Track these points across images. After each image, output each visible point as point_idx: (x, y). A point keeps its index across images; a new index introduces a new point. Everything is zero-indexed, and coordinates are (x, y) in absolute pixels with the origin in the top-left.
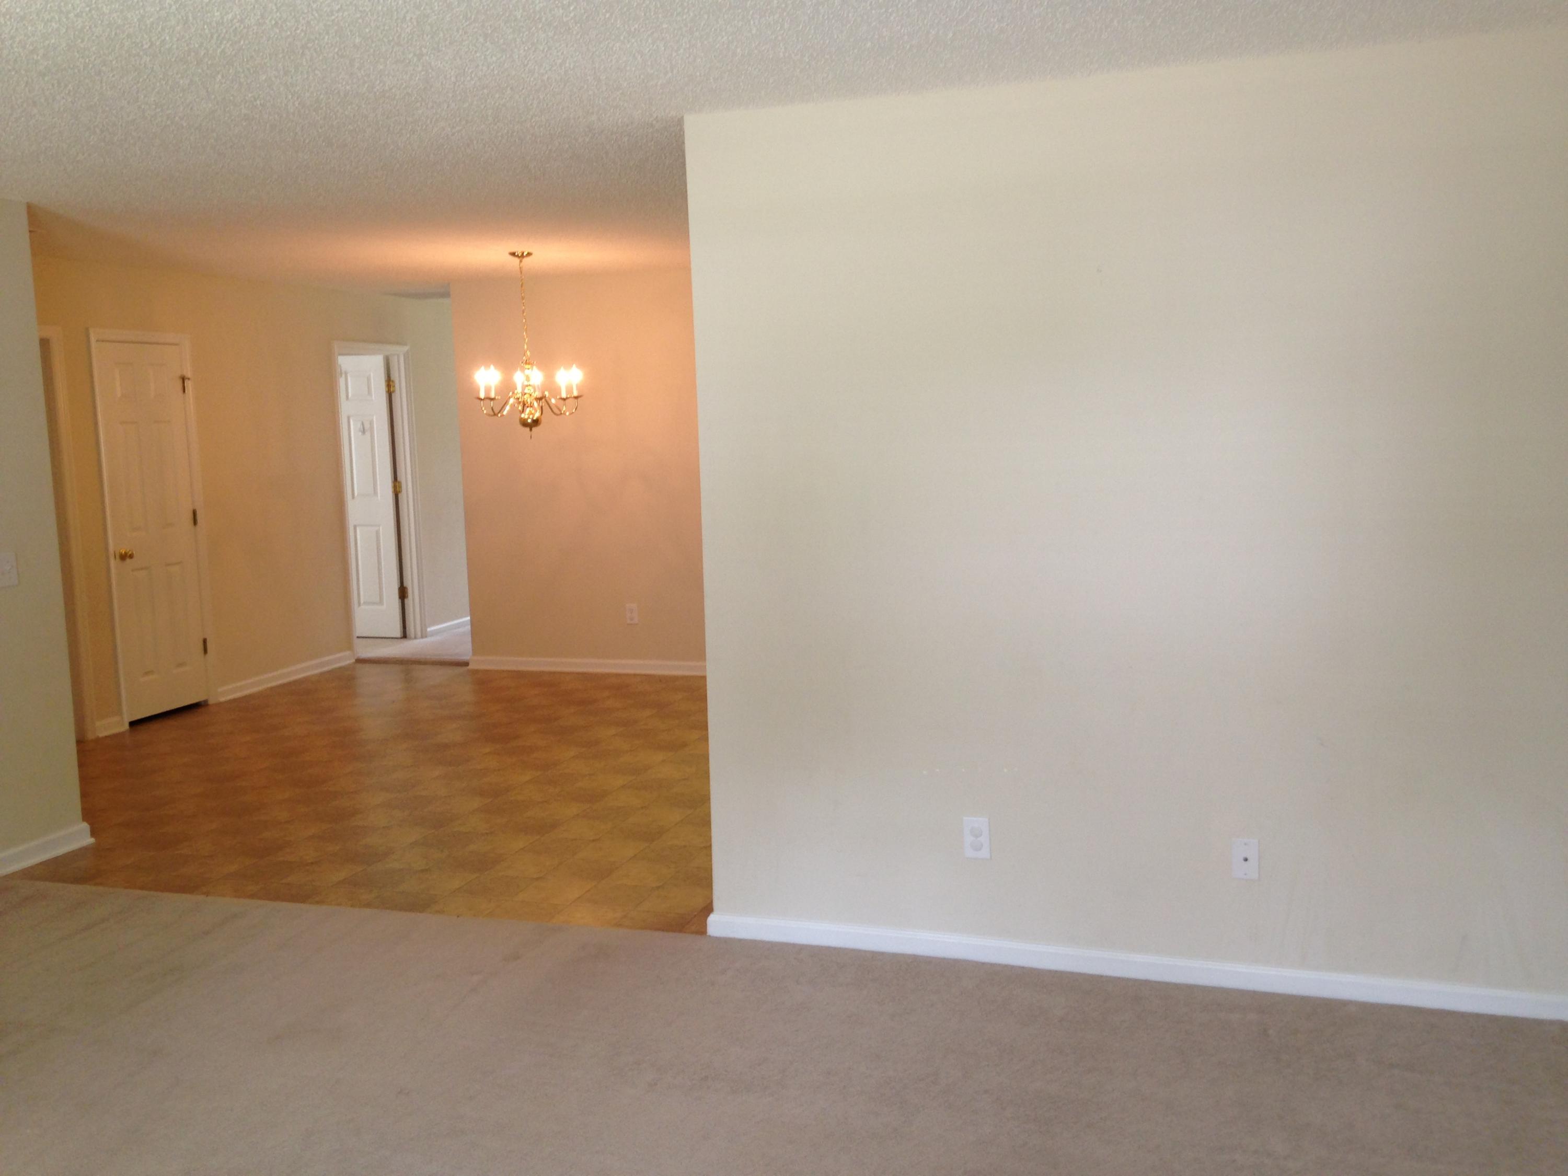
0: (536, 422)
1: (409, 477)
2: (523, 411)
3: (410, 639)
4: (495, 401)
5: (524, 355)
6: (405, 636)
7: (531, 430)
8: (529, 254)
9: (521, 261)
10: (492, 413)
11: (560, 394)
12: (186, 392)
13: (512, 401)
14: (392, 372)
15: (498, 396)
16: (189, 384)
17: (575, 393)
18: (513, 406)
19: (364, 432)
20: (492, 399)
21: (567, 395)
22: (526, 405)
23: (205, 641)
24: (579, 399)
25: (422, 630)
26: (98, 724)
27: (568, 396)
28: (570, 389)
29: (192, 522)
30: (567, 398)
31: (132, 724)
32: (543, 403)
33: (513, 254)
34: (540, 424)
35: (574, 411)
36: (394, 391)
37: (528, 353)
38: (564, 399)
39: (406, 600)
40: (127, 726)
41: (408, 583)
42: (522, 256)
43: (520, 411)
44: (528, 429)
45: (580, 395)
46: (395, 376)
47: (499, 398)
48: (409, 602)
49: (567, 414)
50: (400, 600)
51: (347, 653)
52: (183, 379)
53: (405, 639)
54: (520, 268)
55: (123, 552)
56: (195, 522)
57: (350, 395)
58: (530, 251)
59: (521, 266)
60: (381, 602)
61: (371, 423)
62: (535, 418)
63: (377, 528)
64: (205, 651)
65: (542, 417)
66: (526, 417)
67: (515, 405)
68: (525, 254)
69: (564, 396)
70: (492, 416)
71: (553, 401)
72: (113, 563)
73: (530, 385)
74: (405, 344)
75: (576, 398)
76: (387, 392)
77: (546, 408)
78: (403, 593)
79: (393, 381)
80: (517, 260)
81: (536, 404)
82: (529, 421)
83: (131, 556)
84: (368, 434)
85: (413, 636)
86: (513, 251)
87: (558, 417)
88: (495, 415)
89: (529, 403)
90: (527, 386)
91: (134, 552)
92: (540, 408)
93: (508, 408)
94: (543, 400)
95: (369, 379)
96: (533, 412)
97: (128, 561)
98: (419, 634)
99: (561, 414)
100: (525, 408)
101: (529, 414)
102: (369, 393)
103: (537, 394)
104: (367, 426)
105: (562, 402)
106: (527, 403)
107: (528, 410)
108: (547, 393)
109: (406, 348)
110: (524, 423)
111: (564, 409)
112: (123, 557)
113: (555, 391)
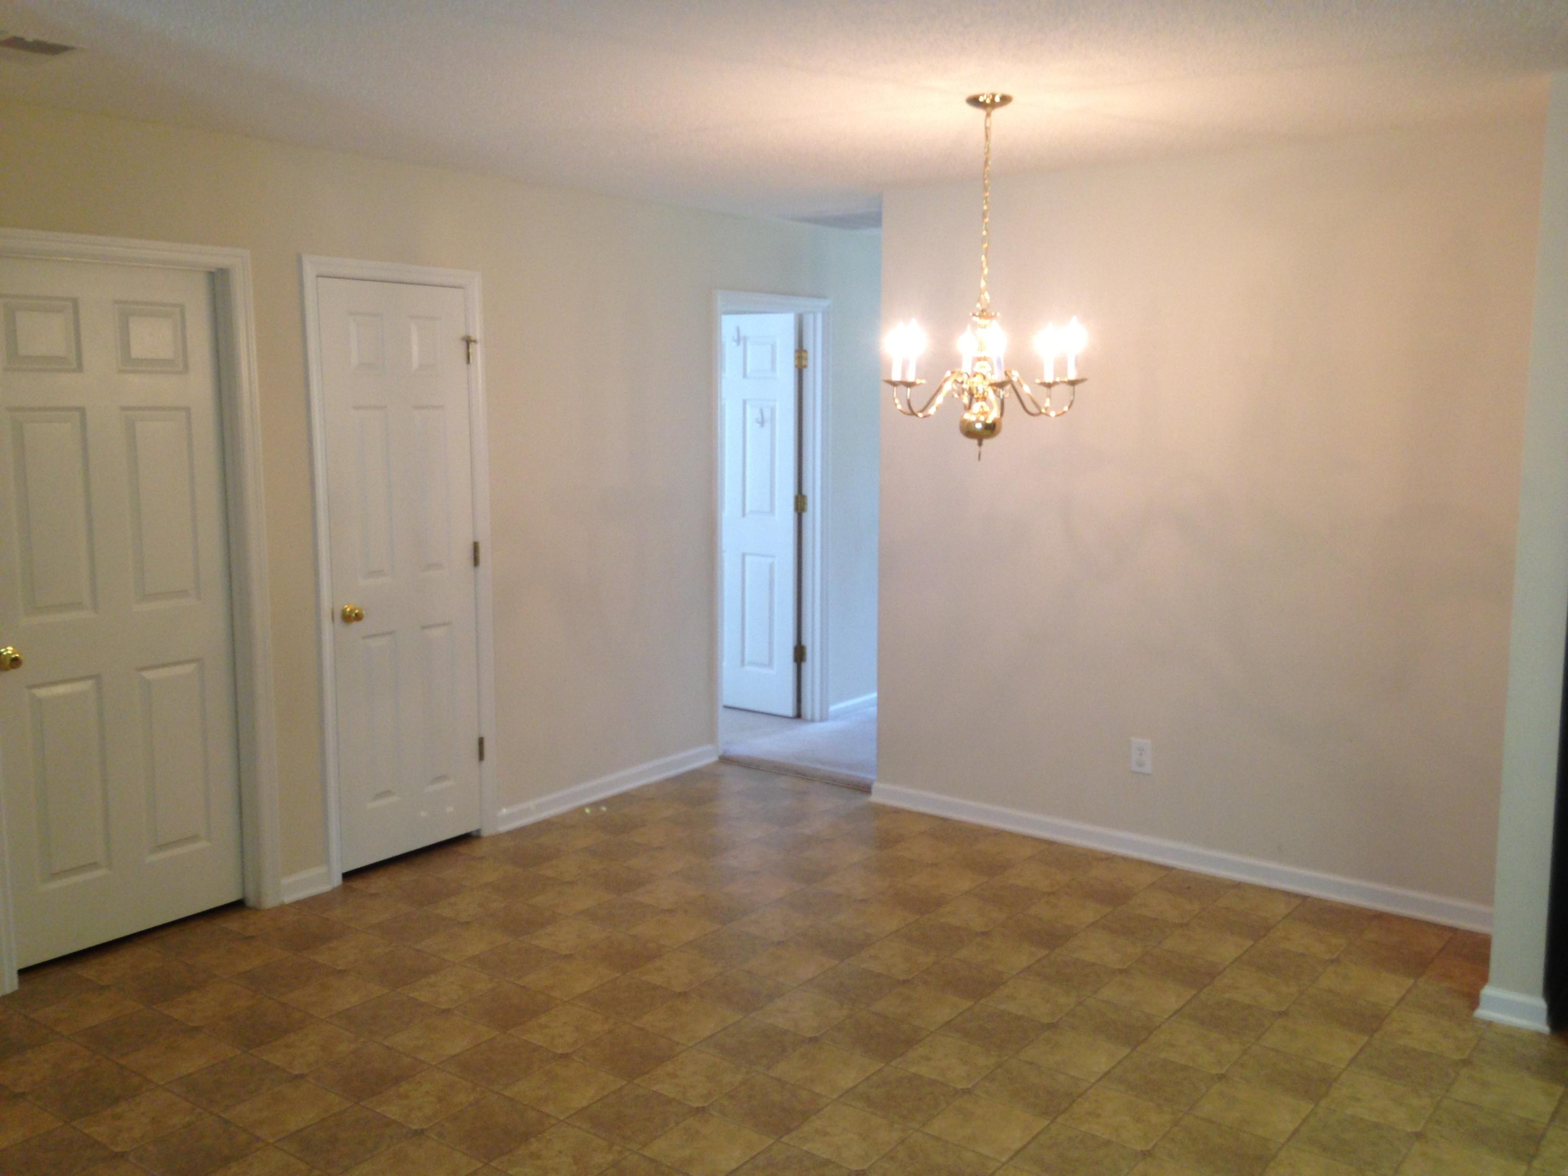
0: (991, 429)
1: (818, 491)
2: (968, 408)
3: (806, 721)
4: (914, 389)
5: (979, 300)
6: (799, 715)
7: (980, 444)
8: (1005, 99)
9: (988, 115)
10: (908, 411)
11: (1042, 377)
12: (471, 361)
13: (948, 387)
14: (805, 337)
15: (921, 378)
16: (477, 351)
17: (1072, 376)
18: (949, 396)
19: (762, 423)
20: (909, 385)
21: (1055, 376)
22: (975, 396)
23: (481, 742)
24: (1077, 387)
25: (821, 709)
26: (285, 881)
27: (1058, 380)
28: (1061, 366)
29: (471, 562)
30: (1055, 383)
31: (347, 876)
32: (1005, 393)
33: (974, 101)
34: (999, 432)
35: (1066, 409)
36: (805, 366)
37: (987, 296)
38: (1049, 386)
39: (804, 665)
40: (337, 881)
41: (807, 641)
42: (993, 105)
43: (965, 406)
44: (975, 442)
45: (1080, 378)
46: (808, 345)
47: (924, 381)
48: (807, 667)
49: (1053, 414)
50: (796, 664)
51: (709, 747)
52: (468, 341)
53: (798, 721)
54: (987, 129)
55: (348, 610)
56: (476, 561)
57: (748, 370)
58: (1007, 92)
59: (988, 124)
60: (770, 664)
61: (773, 411)
62: (989, 421)
63: (770, 560)
64: (481, 756)
65: (1003, 419)
66: (973, 418)
67: (953, 396)
68: (997, 99)
69: (1049, 379)
70: (909, 415)
71: (1026, 389)
72: (327, 626)
73: (985, 359)
74: (825, 297)
75: (1073, 383)
76: (796, 366)
77: (1012, 403)
78: (800, 654)
79: (806, 351)
80: (980, 113)
81: (991, 396)
82: (979, 426)
83: (358, 617)
84: (768, 425)
85: (809, 716)
86: (973, 92)
87: (1036, 418)
88: (913, 413)
89: (981, 391)
90: (979, 359)
91: (364, 612)
92: (999, 402)
93: (939, 400)
94: (1008, 387)
95: (773, 347)
96: (987, 409)
97: (355, 625)
98: (817, 716)
99: (1041, 413)
100: (974, 400)
101: (977, 415)
102: (773, 368)
103: (998, 377)
104: (767, 415)
105: (1045, 389)
106: (977, 391)
107: (976, 407)
108: (1015, 376)
109: (824, 303)
110: (969, 431)
111: (1047, 403)
112: (350, 618)
113: (1031, 367)
